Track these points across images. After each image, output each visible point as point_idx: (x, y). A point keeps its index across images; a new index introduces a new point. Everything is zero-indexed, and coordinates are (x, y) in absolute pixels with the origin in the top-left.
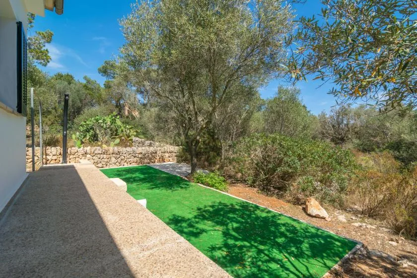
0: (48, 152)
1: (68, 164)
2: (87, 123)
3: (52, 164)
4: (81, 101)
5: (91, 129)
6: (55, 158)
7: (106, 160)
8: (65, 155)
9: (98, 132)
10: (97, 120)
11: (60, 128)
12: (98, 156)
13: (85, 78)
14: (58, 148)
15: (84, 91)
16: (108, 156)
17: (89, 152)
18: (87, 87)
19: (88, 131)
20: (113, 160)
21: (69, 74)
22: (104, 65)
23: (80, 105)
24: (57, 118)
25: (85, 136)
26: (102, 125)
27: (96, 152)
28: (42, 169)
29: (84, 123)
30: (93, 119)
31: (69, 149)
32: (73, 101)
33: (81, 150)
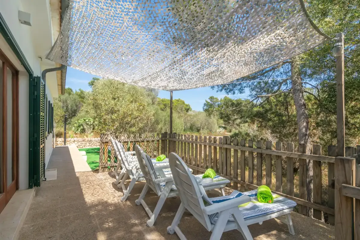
0: (58, 140)
1: (66, 146)
2: (79, 121)
3: (59, 146)
4: (76, 106)
5: (81, 125)
6: (61, 143)
7: (84, 144)
8: (65, 142)
9: (85, 127)
10: (85, 120)
11: (63, 124)
12: (81, 142)
13: (80, 90)
14: (62, 138)
15: (79, 99)
16: (86, 142)
17: (76, 140)
18: (81, 96)
19: (79, 126)
20: (88, 144)
21: (70, 88)
22: (92, 80)
23: (76, 108)
24: (62, 118)
25: (78, 130)
26: (88, 123)
27: (79, 140)
28: (56, 147)
29: (77, 122)
30: (83, 119)
31: (67, 139)
32: (71, 106)
33: (72, 140)
